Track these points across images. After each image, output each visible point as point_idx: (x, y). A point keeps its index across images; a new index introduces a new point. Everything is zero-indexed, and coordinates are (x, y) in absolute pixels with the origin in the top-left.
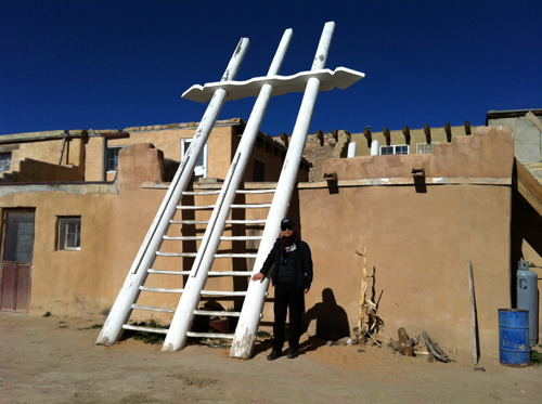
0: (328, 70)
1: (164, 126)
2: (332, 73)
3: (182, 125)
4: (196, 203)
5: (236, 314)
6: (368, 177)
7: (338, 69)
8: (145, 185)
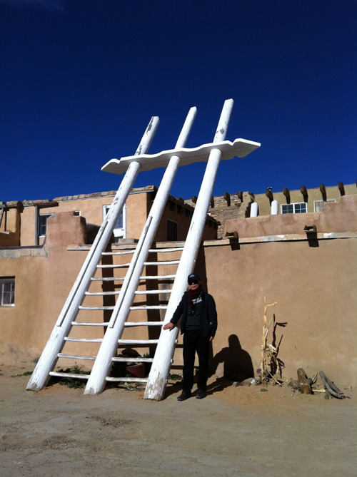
0: (228, 142)
1: (88, 195)
2: (232, 144)
3: (103, 193)
4: (114, 262)
5: (149, 360)
6: (265, 234)
7: (237, 140)
8: (70, 248)
